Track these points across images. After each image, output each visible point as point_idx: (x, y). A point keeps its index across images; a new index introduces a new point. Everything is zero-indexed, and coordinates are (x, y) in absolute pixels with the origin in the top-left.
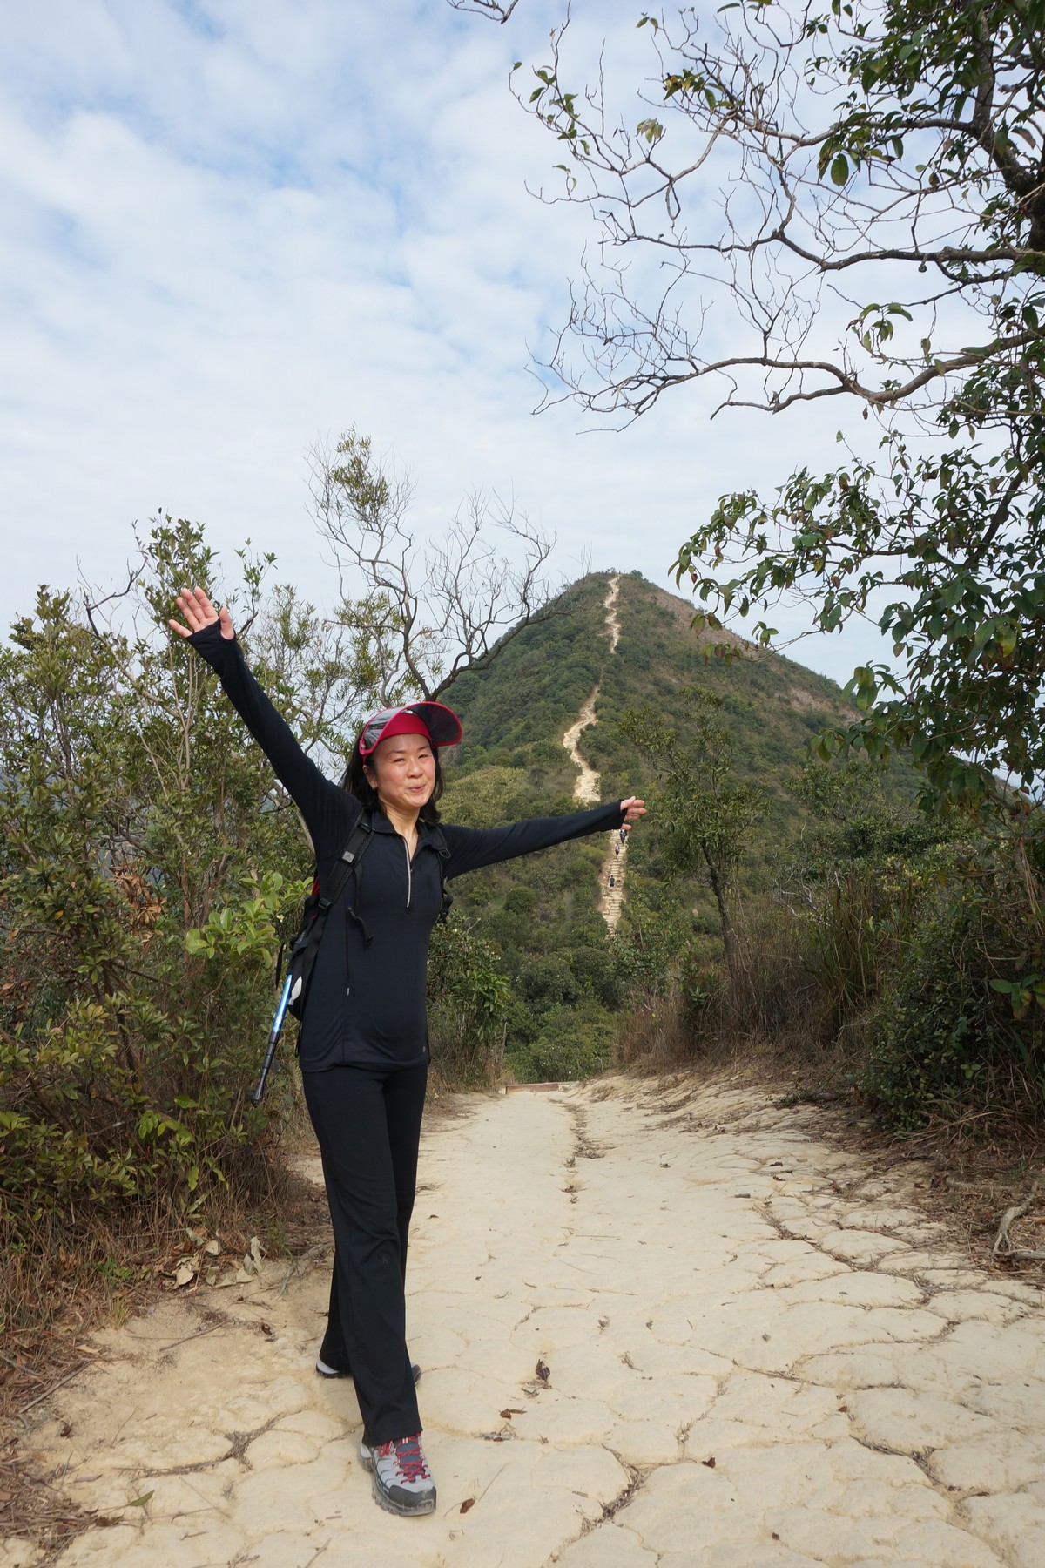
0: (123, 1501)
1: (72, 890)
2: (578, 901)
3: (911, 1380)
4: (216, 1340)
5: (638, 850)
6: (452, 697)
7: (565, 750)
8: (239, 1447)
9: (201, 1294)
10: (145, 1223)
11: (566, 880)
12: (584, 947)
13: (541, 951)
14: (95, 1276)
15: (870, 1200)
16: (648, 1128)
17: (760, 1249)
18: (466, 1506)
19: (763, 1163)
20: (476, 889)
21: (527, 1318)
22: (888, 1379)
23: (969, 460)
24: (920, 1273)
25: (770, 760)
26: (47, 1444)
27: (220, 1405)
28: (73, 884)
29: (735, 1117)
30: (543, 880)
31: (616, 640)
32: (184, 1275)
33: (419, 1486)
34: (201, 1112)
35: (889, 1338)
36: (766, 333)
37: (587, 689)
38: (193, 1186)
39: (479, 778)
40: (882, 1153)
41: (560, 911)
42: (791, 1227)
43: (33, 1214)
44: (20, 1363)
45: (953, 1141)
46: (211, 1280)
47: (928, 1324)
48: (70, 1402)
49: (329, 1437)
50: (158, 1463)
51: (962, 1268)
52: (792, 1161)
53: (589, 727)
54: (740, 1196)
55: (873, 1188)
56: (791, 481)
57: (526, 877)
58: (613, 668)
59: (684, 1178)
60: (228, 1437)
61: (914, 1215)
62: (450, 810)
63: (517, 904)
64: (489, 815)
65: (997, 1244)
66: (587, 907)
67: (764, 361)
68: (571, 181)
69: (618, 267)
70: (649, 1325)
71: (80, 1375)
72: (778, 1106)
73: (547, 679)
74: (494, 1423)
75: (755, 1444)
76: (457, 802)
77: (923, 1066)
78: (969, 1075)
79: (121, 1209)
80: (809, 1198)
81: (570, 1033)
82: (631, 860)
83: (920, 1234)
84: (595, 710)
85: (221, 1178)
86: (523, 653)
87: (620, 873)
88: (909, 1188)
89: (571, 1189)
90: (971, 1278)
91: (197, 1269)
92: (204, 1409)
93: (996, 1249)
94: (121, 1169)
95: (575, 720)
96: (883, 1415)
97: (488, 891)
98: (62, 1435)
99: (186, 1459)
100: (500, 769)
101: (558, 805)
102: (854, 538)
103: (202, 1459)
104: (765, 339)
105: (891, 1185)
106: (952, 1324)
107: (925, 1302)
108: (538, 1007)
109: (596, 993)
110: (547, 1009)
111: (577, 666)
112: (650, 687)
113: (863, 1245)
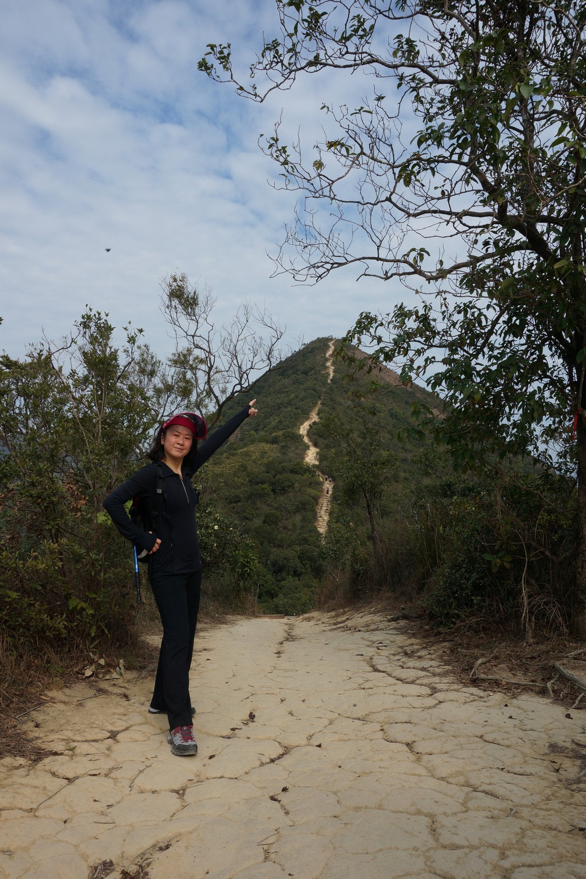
0: (63, 748)
1: (46, 489)
2: (304, 519)
3: (415, 720)
4: (102, 699)
5: (339, 493)
6: (239, 403)
7: (300, 436)
8: (113, 735)
9: (96, 682)
10: (69, 651)
11: (298, 508)
12: (306, 545)
13: (282, 547)
14: (47, 671)
15: (420, 657)
16: (324, 631)
17: (362, 675)
18: (211, 757)
19: (374, 643)
20: (247, 511)
21: (248, 698)
22: (406, 720)
23: (474, 307)
24: (433, 685)
25: (414, 446)
26: (29, 729)
27: (104, 721)
28: (47, 487)
29: (367, 626)
30: (285, 508)
31: (331, 375)
32: (88, 673)
33: (190, 743)
34: (99, 599)
35: (410, 706)
36: (378, 247)
37: (314, 402)
38: (93, 635)
39: (252, 449)
40: (432, 639)
41: (294, 525)
42: (380, 668)
43: (19, 640)
44: (15, 700)
45: (465, 633)
46: (101, 676)
47: (430, 701)
48: (39, 717)
49: (153, 733)
50: (77, 738)
51: (453, 683)
52: (388, 642)
53: (314, 423)
54: (359, 655)
55: (423, 653)
56: (396, 309)
57: (275, 505)
58: (329, 391)
59: (334, 648)
60: (109, 732)
61: (438, 663)
62: (235, 466)
63: (270, 520)
64: (256, 470)
65: (471, 674)
66: (309, 523)
67: (378, 259)
68: (287, 180)
69: (312, 212)
70: (303, 701)
71: (42, 707)
72: (389, 621)
73: (292, 396)
74: (227, 732)
75: (340, 740)
76: (239, 462)
77: (455, 598)
78: (475, 602)
79: (59, 642)
80: (391, 656)
81: (296, 593)
82: (334, 498)
83: (438, 670)
84: (318, 414)
85: (106, 632)
86: (279, 381)
87: (328, 505)
88: (440, 652)
89: (279, 653)
90: (456, 687)
91: (94, 670)
92: (98, 722)
93: (470, 676)
94: (60, 623)
95: (307, 419)
96: (396, 732)
97: (254, 512)
98: (36, 727)
99: (90, 737)
100: (263, 444)
101: (295, 466)
102: (424, 339)
103: (97, 738)
104: (378, 249)
105: (432, 652)
106: (440, 702)
107: (431, 695)
108: (279, 578)
109: (312, 571)
110: (284, 579)
111: (309, 389)
112: (350, 402)
113: (411, 674)
